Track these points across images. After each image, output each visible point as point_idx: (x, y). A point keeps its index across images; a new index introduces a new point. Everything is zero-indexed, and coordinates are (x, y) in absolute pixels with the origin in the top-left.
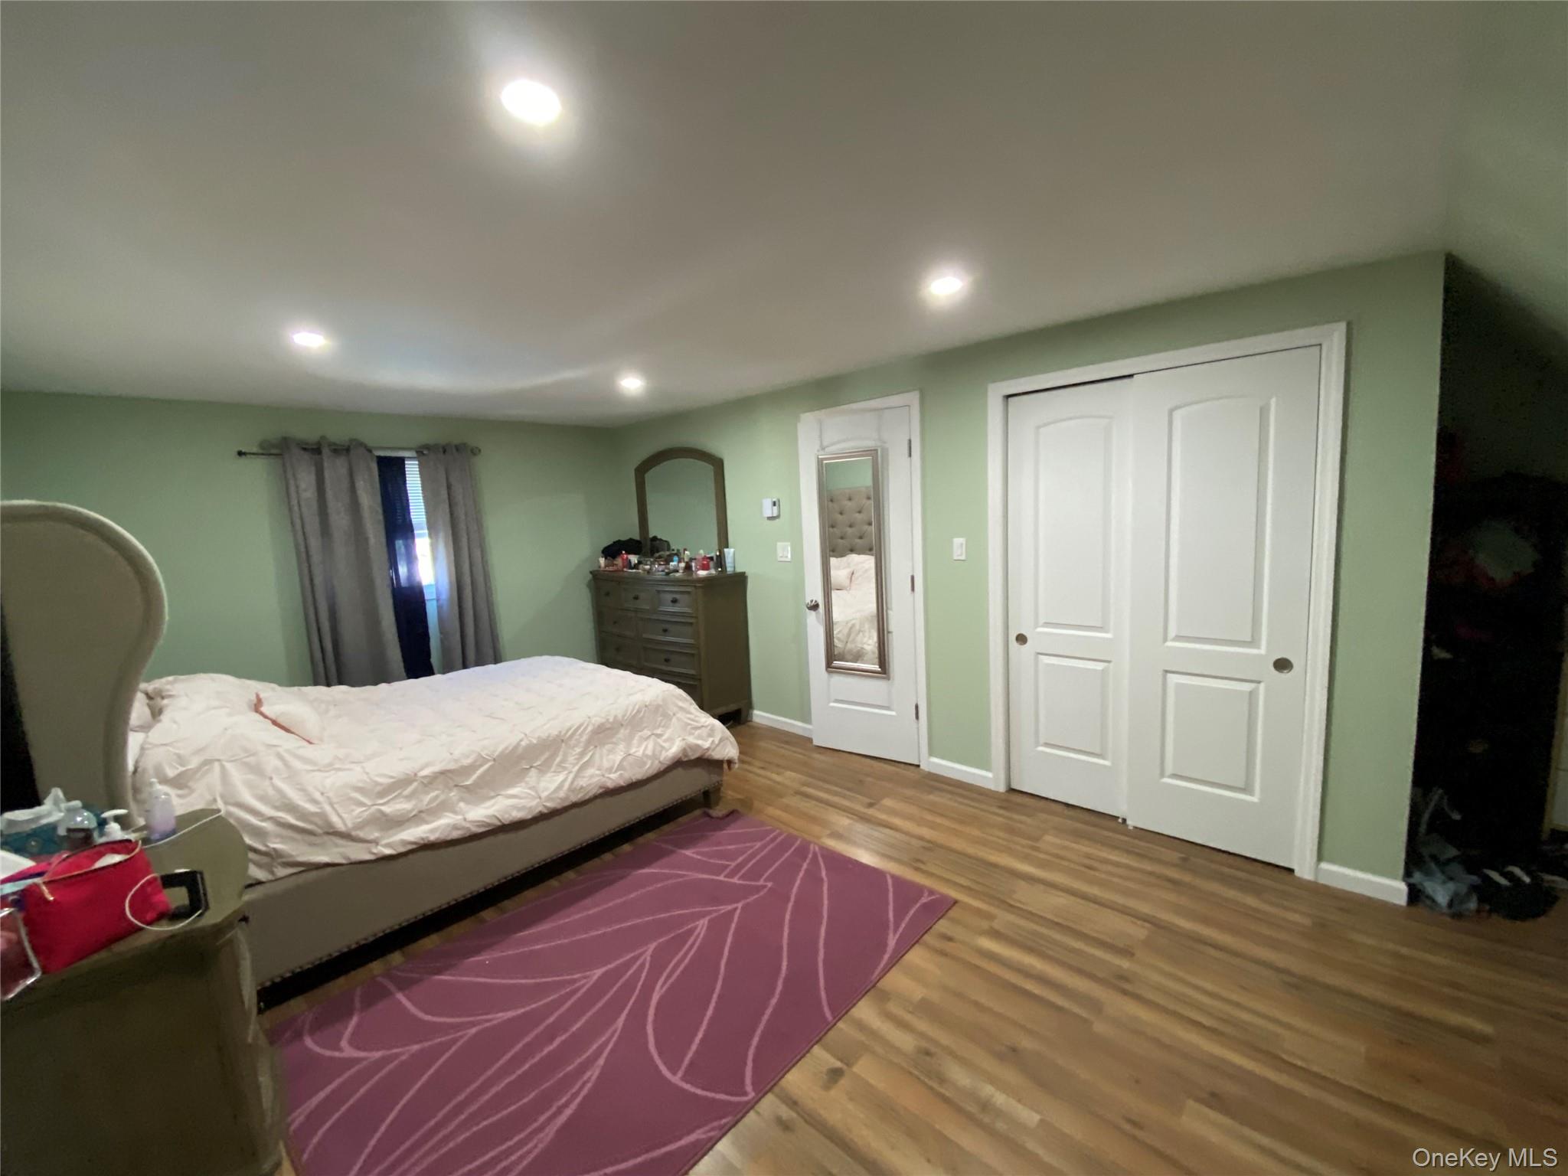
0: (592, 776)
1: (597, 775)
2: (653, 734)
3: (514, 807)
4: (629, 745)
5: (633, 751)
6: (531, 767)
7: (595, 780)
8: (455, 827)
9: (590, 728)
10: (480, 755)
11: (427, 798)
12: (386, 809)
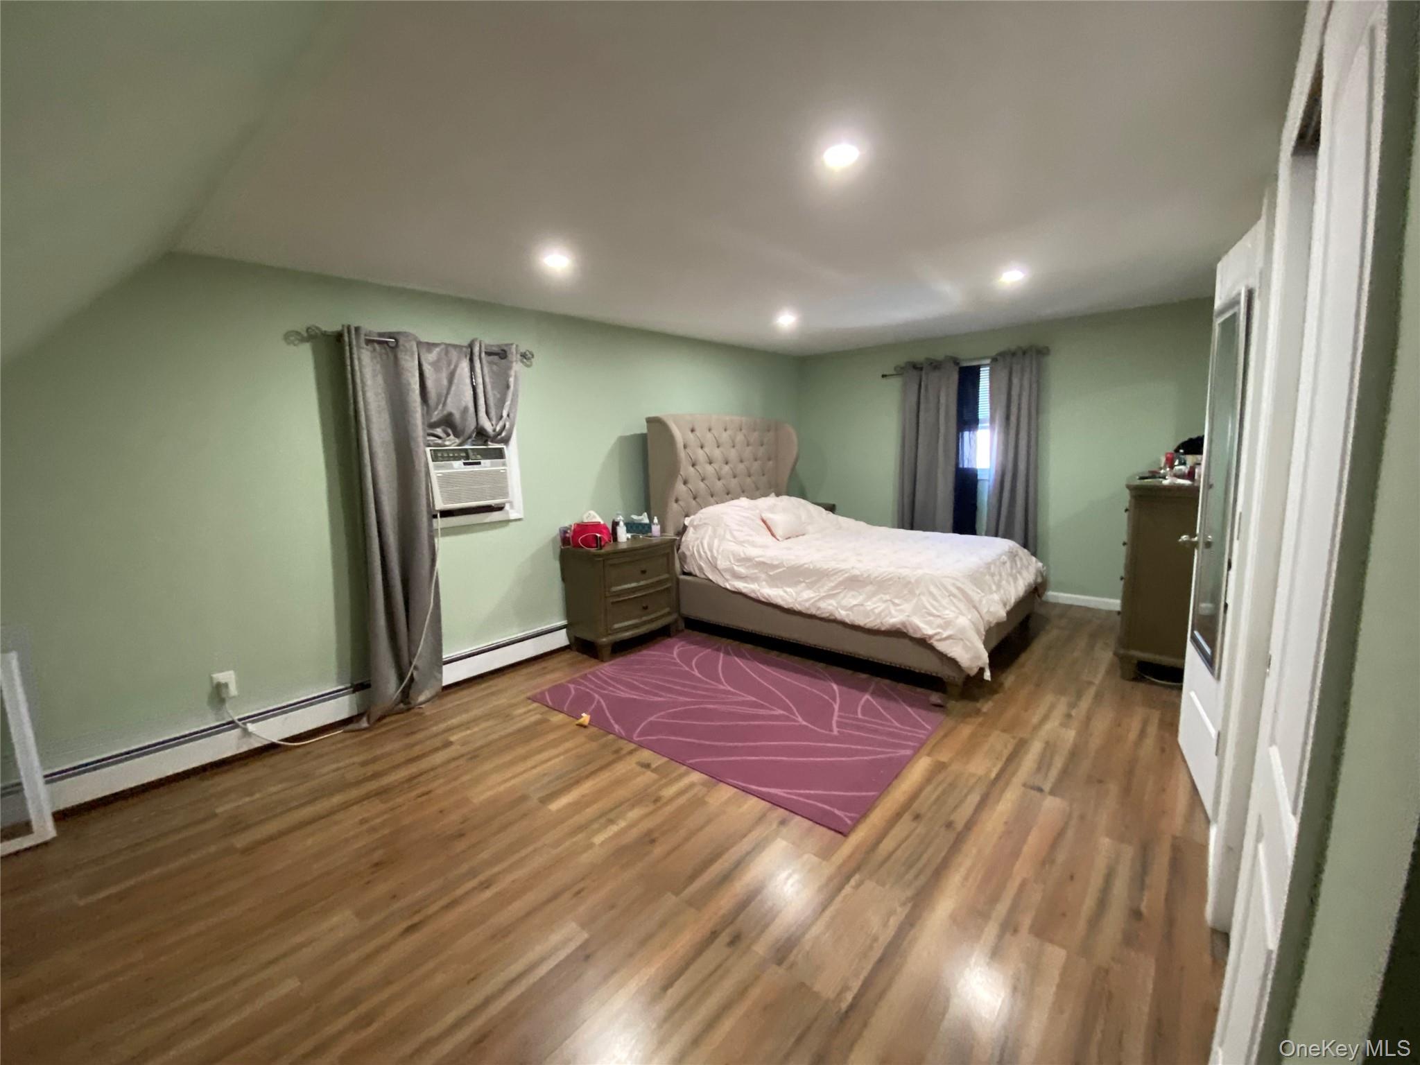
0: (830, 605)
1: (834, 606)
2: (891, 601)
3: (781, 597)
4: (869, 598)
5: (866, 604)
6: (804, 582)
7: (830, 608)
8: (754, 591)
9: (846, 575)
10: (782, 563)
11: (752, 571)
12: (736, 568)
